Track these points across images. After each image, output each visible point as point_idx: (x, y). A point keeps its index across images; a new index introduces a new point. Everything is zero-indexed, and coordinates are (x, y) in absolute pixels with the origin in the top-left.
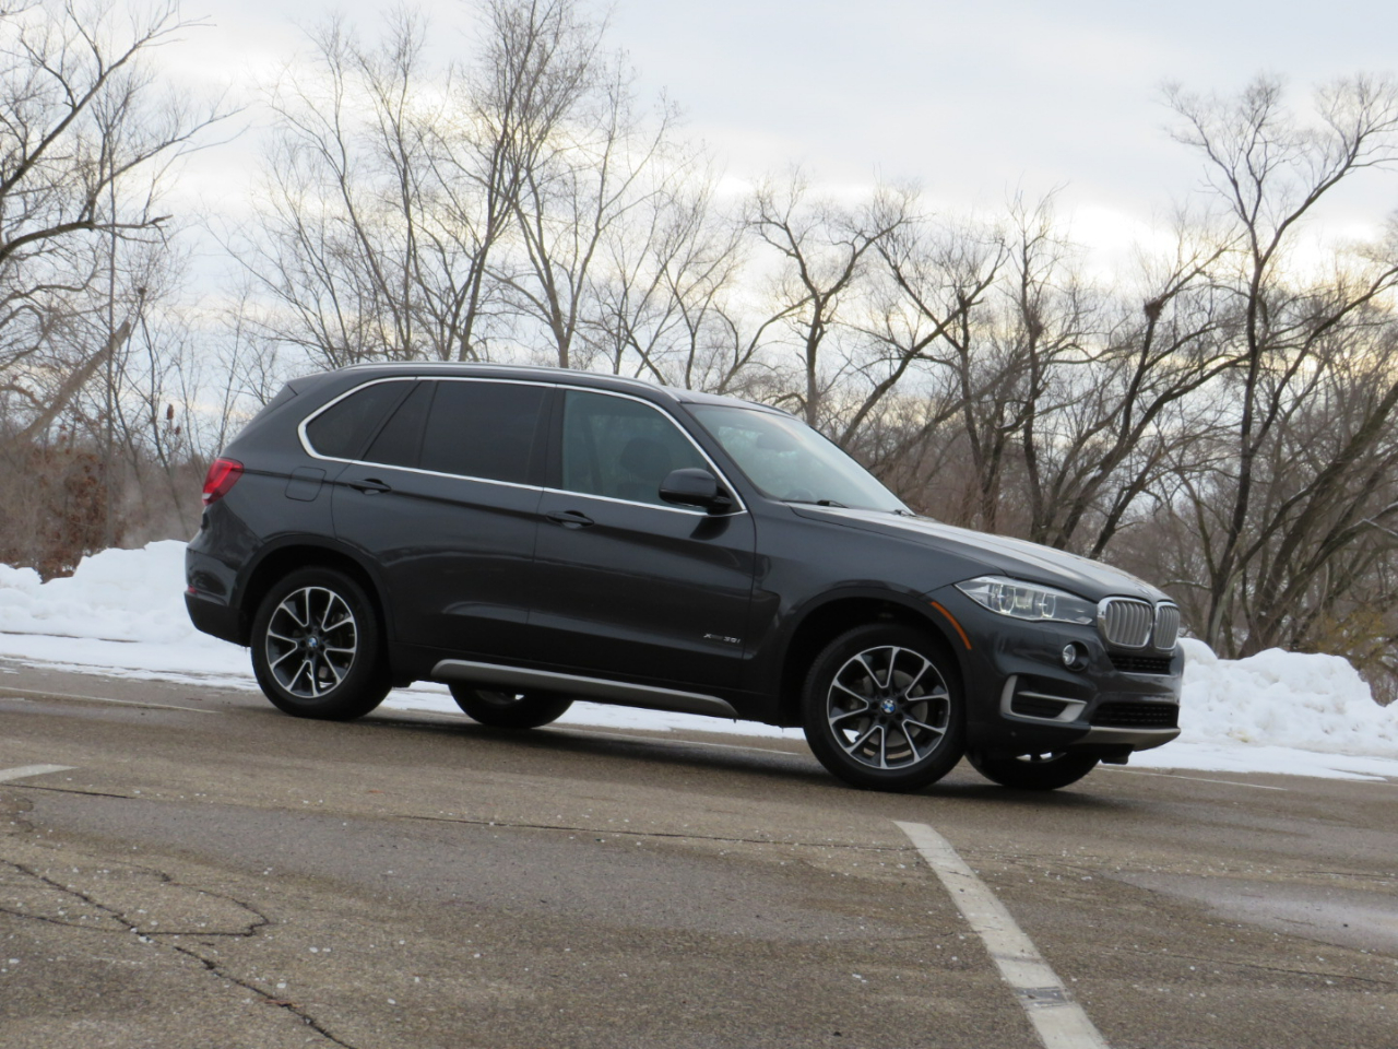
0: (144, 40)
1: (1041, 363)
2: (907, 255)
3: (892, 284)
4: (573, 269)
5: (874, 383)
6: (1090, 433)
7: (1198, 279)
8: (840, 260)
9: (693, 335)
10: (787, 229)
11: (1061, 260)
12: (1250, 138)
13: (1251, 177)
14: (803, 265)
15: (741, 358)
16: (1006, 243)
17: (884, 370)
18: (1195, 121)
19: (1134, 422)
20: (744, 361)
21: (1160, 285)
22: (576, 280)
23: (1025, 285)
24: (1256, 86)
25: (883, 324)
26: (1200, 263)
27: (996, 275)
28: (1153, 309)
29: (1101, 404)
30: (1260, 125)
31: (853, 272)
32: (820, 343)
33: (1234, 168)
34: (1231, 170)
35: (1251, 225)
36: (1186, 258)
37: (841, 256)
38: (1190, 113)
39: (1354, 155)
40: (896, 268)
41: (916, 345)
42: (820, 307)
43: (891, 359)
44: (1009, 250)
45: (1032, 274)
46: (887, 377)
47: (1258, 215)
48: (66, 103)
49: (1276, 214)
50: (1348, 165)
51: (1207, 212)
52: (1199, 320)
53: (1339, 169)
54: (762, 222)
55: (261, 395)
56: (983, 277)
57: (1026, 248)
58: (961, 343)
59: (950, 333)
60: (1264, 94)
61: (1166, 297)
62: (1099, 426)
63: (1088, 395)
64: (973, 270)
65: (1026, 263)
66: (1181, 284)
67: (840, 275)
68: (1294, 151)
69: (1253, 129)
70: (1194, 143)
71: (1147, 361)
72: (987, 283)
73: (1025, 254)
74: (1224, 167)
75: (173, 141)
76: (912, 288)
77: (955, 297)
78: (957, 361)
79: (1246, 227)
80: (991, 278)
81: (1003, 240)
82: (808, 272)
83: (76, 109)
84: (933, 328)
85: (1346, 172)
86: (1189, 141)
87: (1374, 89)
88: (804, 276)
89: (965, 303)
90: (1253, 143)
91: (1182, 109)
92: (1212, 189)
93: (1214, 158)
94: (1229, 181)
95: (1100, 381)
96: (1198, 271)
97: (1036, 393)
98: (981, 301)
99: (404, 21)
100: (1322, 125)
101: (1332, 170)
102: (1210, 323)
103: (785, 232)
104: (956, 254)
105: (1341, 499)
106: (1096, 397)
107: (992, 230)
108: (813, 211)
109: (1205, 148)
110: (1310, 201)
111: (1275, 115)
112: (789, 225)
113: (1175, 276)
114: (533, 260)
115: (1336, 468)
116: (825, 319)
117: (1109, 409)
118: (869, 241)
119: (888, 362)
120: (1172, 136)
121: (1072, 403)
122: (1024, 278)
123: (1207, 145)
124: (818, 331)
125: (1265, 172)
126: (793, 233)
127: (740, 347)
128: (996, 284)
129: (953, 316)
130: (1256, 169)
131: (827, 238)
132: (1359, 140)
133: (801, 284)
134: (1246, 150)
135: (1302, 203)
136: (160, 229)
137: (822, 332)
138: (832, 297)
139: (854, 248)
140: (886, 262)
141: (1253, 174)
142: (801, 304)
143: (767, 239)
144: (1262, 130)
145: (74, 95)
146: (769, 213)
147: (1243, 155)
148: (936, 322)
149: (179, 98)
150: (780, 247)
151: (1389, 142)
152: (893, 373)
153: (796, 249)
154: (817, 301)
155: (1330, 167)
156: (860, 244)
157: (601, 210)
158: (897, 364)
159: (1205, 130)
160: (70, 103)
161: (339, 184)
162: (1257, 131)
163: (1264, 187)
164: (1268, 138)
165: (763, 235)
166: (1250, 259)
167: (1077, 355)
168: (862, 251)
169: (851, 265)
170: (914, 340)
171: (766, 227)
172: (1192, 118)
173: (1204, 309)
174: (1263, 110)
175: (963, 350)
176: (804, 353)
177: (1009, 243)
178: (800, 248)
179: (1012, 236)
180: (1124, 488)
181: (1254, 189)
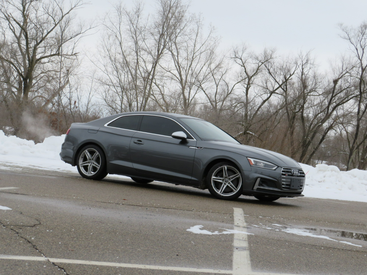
0: (74, 8)
1: (306, 96)
2: (272, 67)
4: (187, 69)
5: (263, 100)
6: (318, 114)
7: (347, 74)
9: (217, 87)
10: (241, 59)
11: (312, 69)
12: (361, 38)
13: (361, 48)
14: (245, 69)
15: (229, 93)
16: (298, 64)
17: (265, 97)
18: (347, 33)
19: (330, 111)
20: (230, 93)
21: (337, 76)
22: (187, 71)
23: (302, 75)
24: (363, 24)
25: (265, 84)
26: (348, 70)
27: (295, 72)
28: (335, 82)
29: (322, 106)
30: (364, 34)
31: (258, 71)
32: (249, 89)
33: (357, 46)
34: (356, 46)
35: (361, 60)
36: (344, 69)
37: (255, 67)
40: (268, 70)
41: (274, 90)
42: (249, 80)
43: (267, 93)
44: (299, 66)
45: (304, 72)
46: (266, 98)
47: (363, 58)
48: (53, 23)
51: (350, 57)
52: (347, 85)
54: (235, 58)
55: (105, 100)
57: (303, 65)
58: (285, 90)
59: (283, 87)
60: (365, 26)
61: (339, 79)
62: (321, 112)
64: (289, 71)
65: (303, 69)
66: (342, 76)
67: (255, 72)
69: (362, 35)
71: (334, 95)
72: (293, 74)
73: (302, 67)
74: (354, 45)
75: (80, 33)
76: (273, 75)
77: (284, 78)
78: (284, 94)
80: (294, 73)
82: (246, 70)
83: (56, 25)
84: (278, 86)
86: (345, 38)
88: (246, 72)
89: (286, 79)
90: (362, 39)
91: (343, 30)
92: (351, 51)
93: (351, 43)
94: (355, 49)
95: (322, 100)
96: (347, 72)
97: (304, 103)
98: (291, 79)
99: (138, 3)
102: (350, 86)
103: (241, 60)
104: (284, 67)
106: (320, 104)
107: (294, 61)
108: (248, 55)
109: (349, 40)
112: (242, 58)
113: (341, 73)
114: (176, 66)
116: (251, 83)
117: (324, 108)
118: (263, 63)
120: (341, 37)
121: (314, 106)
122: (302, 73)
123: (350, 39)
124: (249, 86)
125: (365, 47)
126: (243, 61)
127: (229, 90)
129: (283, 83)
130: (362, 46)
131: (252, 62)
133: (245, 74)
134: (360, 40)
136: (76, 56)
137: (250, 86)
138: (253, 77)
139: (259, 65)
140: (266, 68)
141: (361, 47)
142: (245, 79)
143: (236, 62)
144: (364, 36)
145: (56, 22)
146: (237, 56)
147: (359, 42)
148: (279, 84)
149: (82, 22)
150: (239, 64)
152: (268, 97)
153: (244, 65)
154: (249, 78)
156: (260, 64)
157: (194, 54)
158: (269, 95)
159: (349, 36)
160: (54, 23)
161: (119, 44)
162: (363, 36)
163: (364, 50)
164: (366, 37)
165: (235, 61)
166: (360, 69)
167: (316, 94)
168: (261, 65)
169: (258, 69)
170: (273, 89)
171: (236, 59)
172: (346, 32)
173: (348, 82)
174: (364, 30)
175: (286, 91)
176: (245, 91)
177: (299, 64)
178: (244, 64)
179: (299, 62)
180: (327, 128)
181: (362, 51)
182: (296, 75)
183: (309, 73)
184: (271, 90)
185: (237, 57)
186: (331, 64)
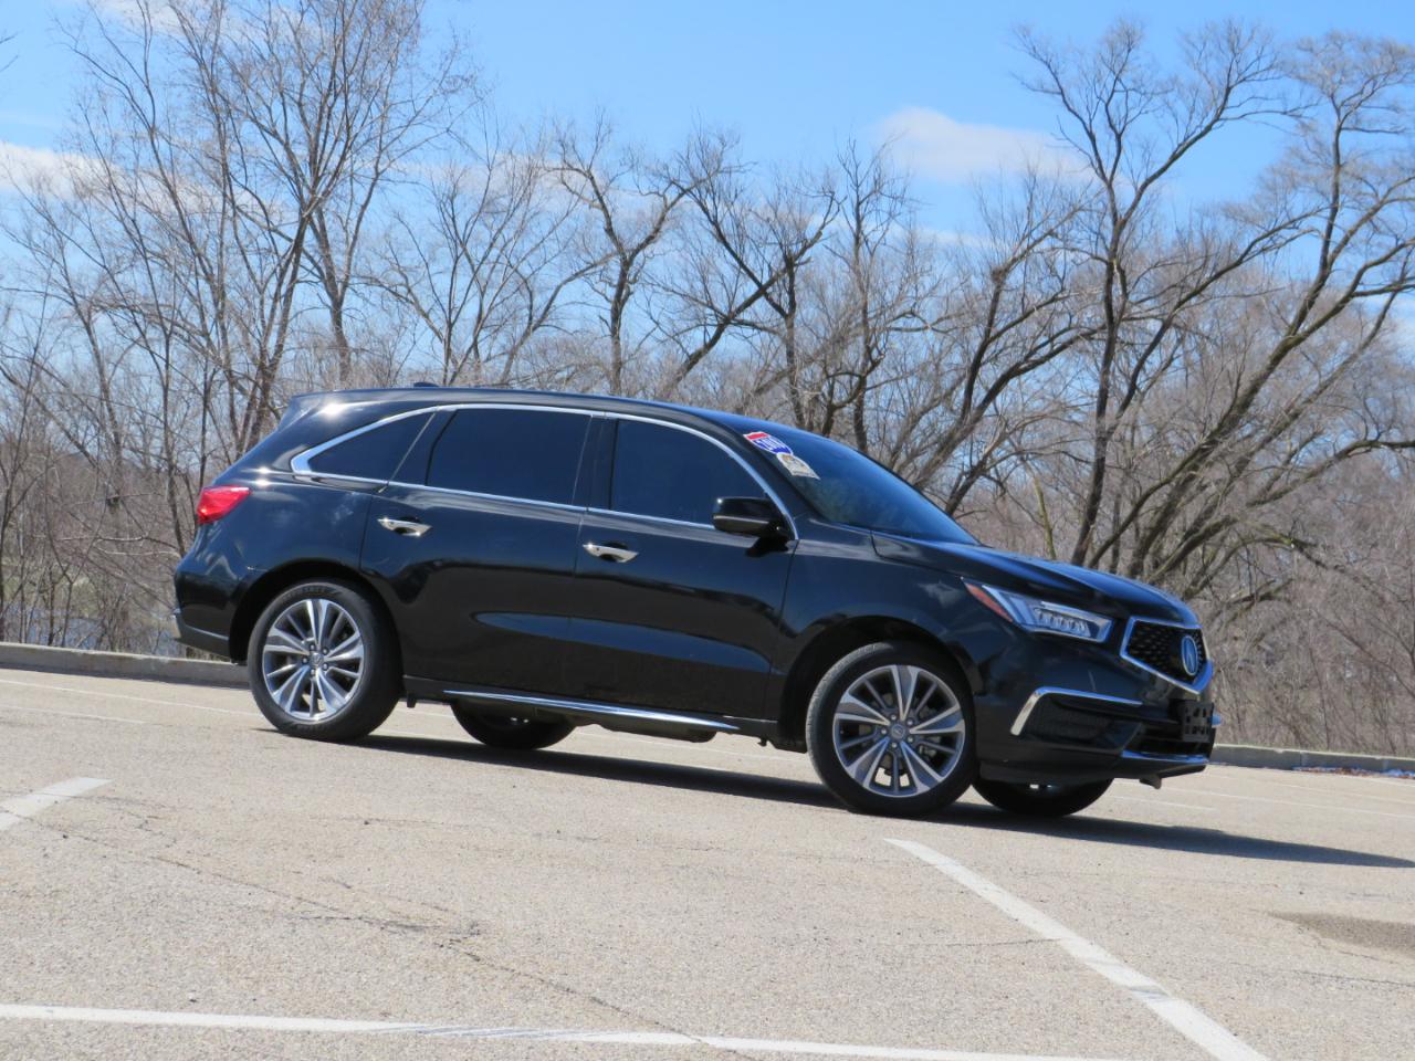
1: (876, 330)
2: (729, 209)
4: (349, 218)
5: (684, 351)
6: (925, 410)
7: (1049, 241)
8: (648, 213)
10: (590, 176)
11: (897, 218)
12: (1110, 87)
13: (1110, 130)
14: (608, 217)
15: (535, 322)
16: (836, 196)
17: (696, 339)
18: (1049, 67)
19: (976, 400)
20: (539, 323)
21: (1007, 249)
22: (351, 230)
23: (857, 245)
24: (1117, 28)
25: (699, 285)
26: (1052, 223)
27: (825, 231)
28: (999, 275)
29: (939, 374)
30: (1121, 71)
31: (665, 226)
32: (626, 305)
33: (1091, 121)
34: (1088, 123)
35: (1109, 183)
36: (1037, 218)
38: (1045, 58)
39: (1223, 108)
40: (715, 223)
41: (734, 307)
42: (627, 264)
43: (706, 324)
44: (840, 205)
45: (865, 233)
46: (701, 346)
47: (1117, 173)
49: (1136, 172)
50: (1217, 119)
51: (1060, 171)
52: (1051, 287)
53: (1206, 123)
54: (563, 169)
56: (810, 234)
57: (859, 204)
58: (786, 308)
59: (775, 297)
60: (1127, 39)
61: (1014, 262)
62: (934, 404)
63: (923, 367)
64: (800, 227)
65: (859, 220)
66: (1030, 247)
67: (650, 230)
69: (1113, 77)
70: (1047, 91)
71: (993, 332)
72: (814, 241)
73: (857, 210)
74: (1081, 119)
76: (733, 246)
77: (779, 255)
78: (782, 329)
79: (1104, 185)
80: (819, 235)
81: (833, 193)
82: (613, 224)
85: (1214, 126)
86: (1041, 89)
87: (1245, 34)
88: (610, 231)
89: (790, 262)
90: (1113, 91)
91: (1034, 52)
92: (1066, 143)
93: (1070, 109)
94: (1086, 136)
95: (936, 351)
96: (1051, 233)
97: (870, 366)
98: (808, 261)
100: (1188, 75)
101: (1196, 125)
102: (1062, 290)
103: (588, 181)
104: (783, 211)
105: (1202, 488)
106: (931, 370)
107: (820, 182)
108: (621, 157)
109: (1060, 97)
110: (1174, 157)
111: (1140, 58)
112: (593, 172)
113: (1024, 237)
115: (1199, 456)
116: (631, 278)
117: (947, 383)
118: (684, 191)
119: (702, 328)
120: (1023, 83)
121: (906, 376)
122: (857, 239)
123: (1062, 93)
124: (624, 292)
125: (1126, 124)
126: (598, 182)
127: (535, 306)
128: (824, 242)
129: (777, 277)
130: (1115, 120)
131: (635, 188)
132: (1229, 90)
133: (604, 237)
134: (1106, 98)
135: (1166, 160)
137: (629, 294)
139: (665, 199)
140: (704, 216)
141: (1112, 127)
142: (606, 259)
143: (567, 188)
144: (1124, 78)
146: (572, 159)
147: (1102, 105)
148: (758, 283)
150: (581, 197)
151: (1261, 94)
152: (708, 341)
153: (601, 200)
154: (623, 258)
155: (1196, 121)
156: (672, 194)
157: (379, 152)
158: (712, 331)
159: (1060, 77)
161: (148, 138)
162: (1117, 78)
163: (1124, 140)
164: (1130, 85)
165: (564, 183)
166: (1108, 220)
168: (673, 204)
169: (662, 219)
170: (731, 304)
171: (567, 174)
172: (1046, 63)
173: (1056, 275)
174: (1124, 55)
175: (788, 313)
176: (608, 316)
177: (839, 196)
178: (605, 198)
179: (843, 189)
180: (964, 473)
181: (1113, 143)
182: (828, 243)
183: (888, 235)
184: (722, 306)
186: (981, 198)
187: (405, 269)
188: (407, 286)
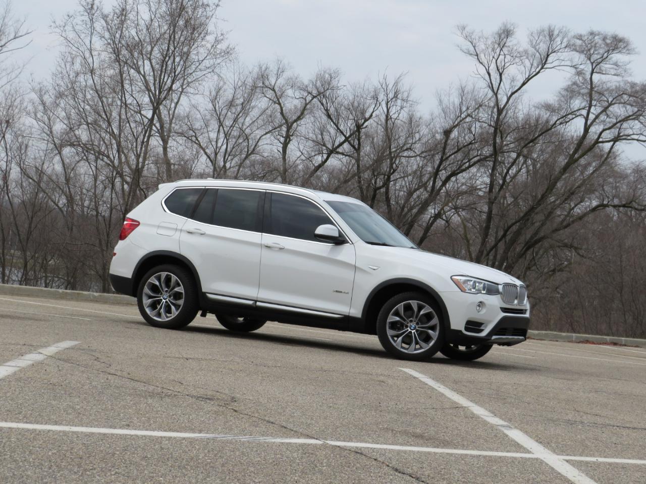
1: (394, 157)
2: (333, 104)
3: (325, 118)
4: (170, 108)
5: (314, 165)
6: (416, 190)
8: (299, 106)
10: (274, 90)
11: (404, 109)
12: (498, 53)
13: (497, 72)
14: (281, 108)
15: (250, 152)
17: (319, 159)
18: (472, 44)
19: (437, 186)
20: (252, 153)
21: (451, 122)
22: (171, 113)
23: (387, 120)
24: (503, 28)
25: (320, 137)
26: (470, 111)
27: (374, 114)
28: (447, 133)
29: (421, 176)
30: (503, 47)
31: (306, 112)
32: (289, 145)
33: (489, 67)
34: (487, 68)
35: (496, 94)
36: (463, 109)
37: (298, 103)
38: (470, 40)
39: (545, 63)
40: (327, 110)
41: (335, 147)
42: (289, 128)
43: (323, 153)
44: (380, 103)
45: (391, 115)
46: (320, 163)
47: (500, 90)
49: (507, 90)
51: (474, 88)
52: (468, 138)
53: (538, 70)
54: (263, 87)
56: (367, 115)
57: (388, 102)
58: (357, 147)
59: (352, 142)
60: (506, 33)
61: (454, 127)
62: (420, 188)
63: (415, 172)
64: (363, 112)
65: (388, 109)
66: (461, 121)
67: (299, 114)
68: (517, 60)
69: (499, 49)
70: (470, 54)
71: (444, 157)
72: (369, 118)
73: (387, 105)
74: (485, 67)
76: (334, 120)
77: (355, 124)
78: (355, 155)
79: (494, 95)
80: (371, 115)
81: (377, 98)
82: (284, 111)
84: (343, 138)
85: (541, 71)
86: (468, 53)
87: (556, 33)
88: (282, 113)
89: (359, 127)
90: (499, 55)
91: (466, 38)
92: (479, 76)
93: (480, 62)
94: (486, 73)
95: (421, 165)
96: (469, 115)
98: (366, 127)
100: (531, 50)
102: (474, 139)
103: (273, 92)
104: (356, 104)
105: (533, 224)
106: (418, 173)
107: (372, 94)
108: (288, 82)
109: (476, 57)
110: (524, 84)
111: (511, 42)
112: (275, 88)
113: (458, 117)
115: (532, 209)
116: (291, 134)
117: (425, 179)
118: (314, 97)
119: (321, 155)
120: (461, 50)
121: (408, 176)
122: (387, 116)
123: (477, 55)
124: (288, 139)
125: (504, 69)
126: (277, 93)
127: (250, 146)
128: (373, 119)
129: (353, 133)
130: (500, 68)
131: (293, 96)
132: (548, 56)
133: (280, 117)
134: (496, 58)
135: (519, 85)
137: (290, 140)
138: (295, 124)
139: (306, 100)
140: (322, 107)
141: (498, 70)
142: (280, 126)
143: (265, 95)
144: (504, 49)
146: (267, 83)
147: (494, 61)
148: (345, 136)
150: (270, 99)
151: (561, 58)
152: (323, 160)
153: (278, 100)
154: (288, 125)
155: (533, 70)
156: (309, 98)
157: (184, 79)
158: (325, 156)
159: (476, 48)
161: (90, 73)
162: (501, 49)
163: (503, 77)
164: (506, 53)
165: (263, 93)
166: (495, 110)
167: (411, 153)
168: (309, 102)
169: (305, 109)
170: (333, 145)
171: (265, 89)
172: (471, 42)
173: (472, 133)
174: (505, 40)
175: (358, 150)
176: (281, 150)
177: (380, 99)
178: (280, 100)
179: (381, 97)
180: (431, 217)
181: (498, 77)
182: (375, 119)
183: (400, 115)
184: (329, 145)
185: (267, 87)
186: (440, 101)
187: (195, 129)
188: (196, 137)
